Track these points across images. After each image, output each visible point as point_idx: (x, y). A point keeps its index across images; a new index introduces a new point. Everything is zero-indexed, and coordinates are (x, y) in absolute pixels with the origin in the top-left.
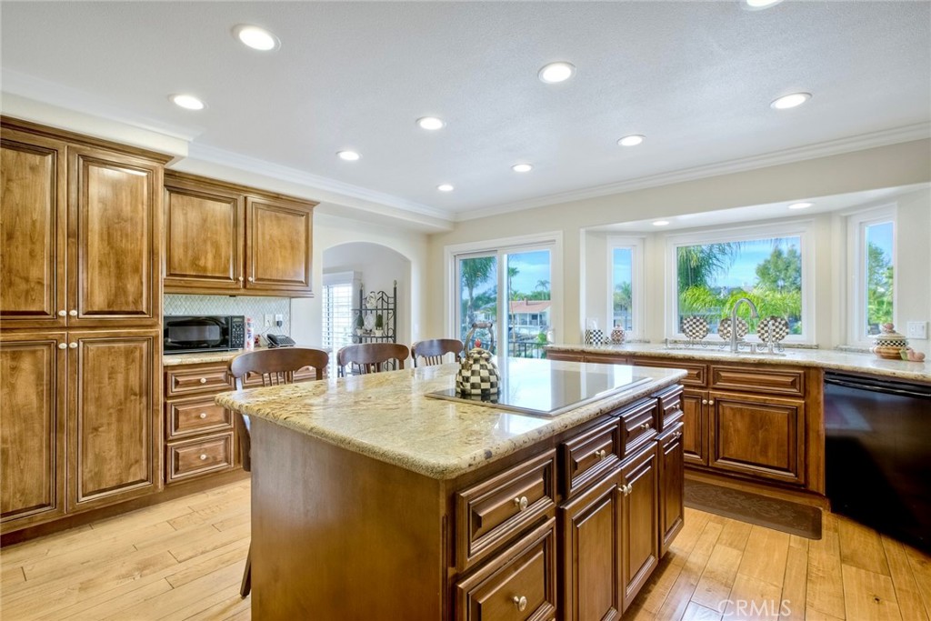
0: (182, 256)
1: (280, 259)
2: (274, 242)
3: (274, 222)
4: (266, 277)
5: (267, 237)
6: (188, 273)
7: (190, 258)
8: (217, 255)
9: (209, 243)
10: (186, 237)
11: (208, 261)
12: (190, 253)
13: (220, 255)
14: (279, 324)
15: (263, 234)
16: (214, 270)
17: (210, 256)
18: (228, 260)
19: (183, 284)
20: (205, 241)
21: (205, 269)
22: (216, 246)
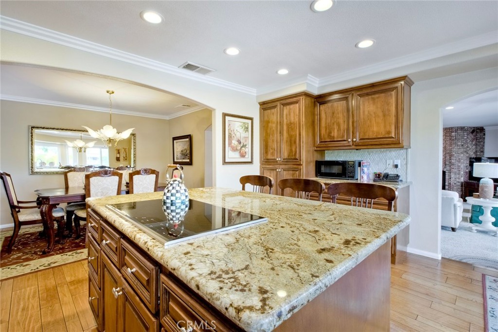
0: (324, 133)
1: (375, 124)
2: (371, 115)
3: (371, 102)
4: (365, 137)
5: (366, 113)
6: (327, 140)
7: (327, 133)
8: (339, 129)
9: (335, 124)
10: (326, 124)
11: (335, 134)
12: (328, 131)
13: (340, 129)
14: (396, 166)
15: (364, 112)
16: (338, 137)
17: (336, 131)
18: (344, 131)
19: (325, 146)
20: (334, 124)
21: (334, 137)
22: (339, 125)
